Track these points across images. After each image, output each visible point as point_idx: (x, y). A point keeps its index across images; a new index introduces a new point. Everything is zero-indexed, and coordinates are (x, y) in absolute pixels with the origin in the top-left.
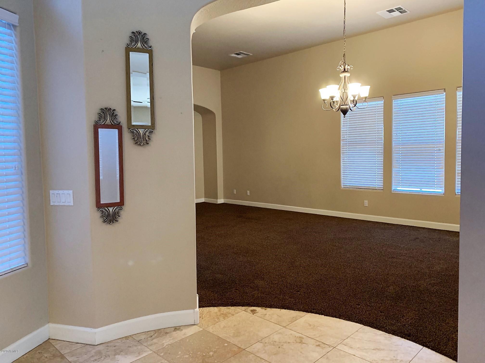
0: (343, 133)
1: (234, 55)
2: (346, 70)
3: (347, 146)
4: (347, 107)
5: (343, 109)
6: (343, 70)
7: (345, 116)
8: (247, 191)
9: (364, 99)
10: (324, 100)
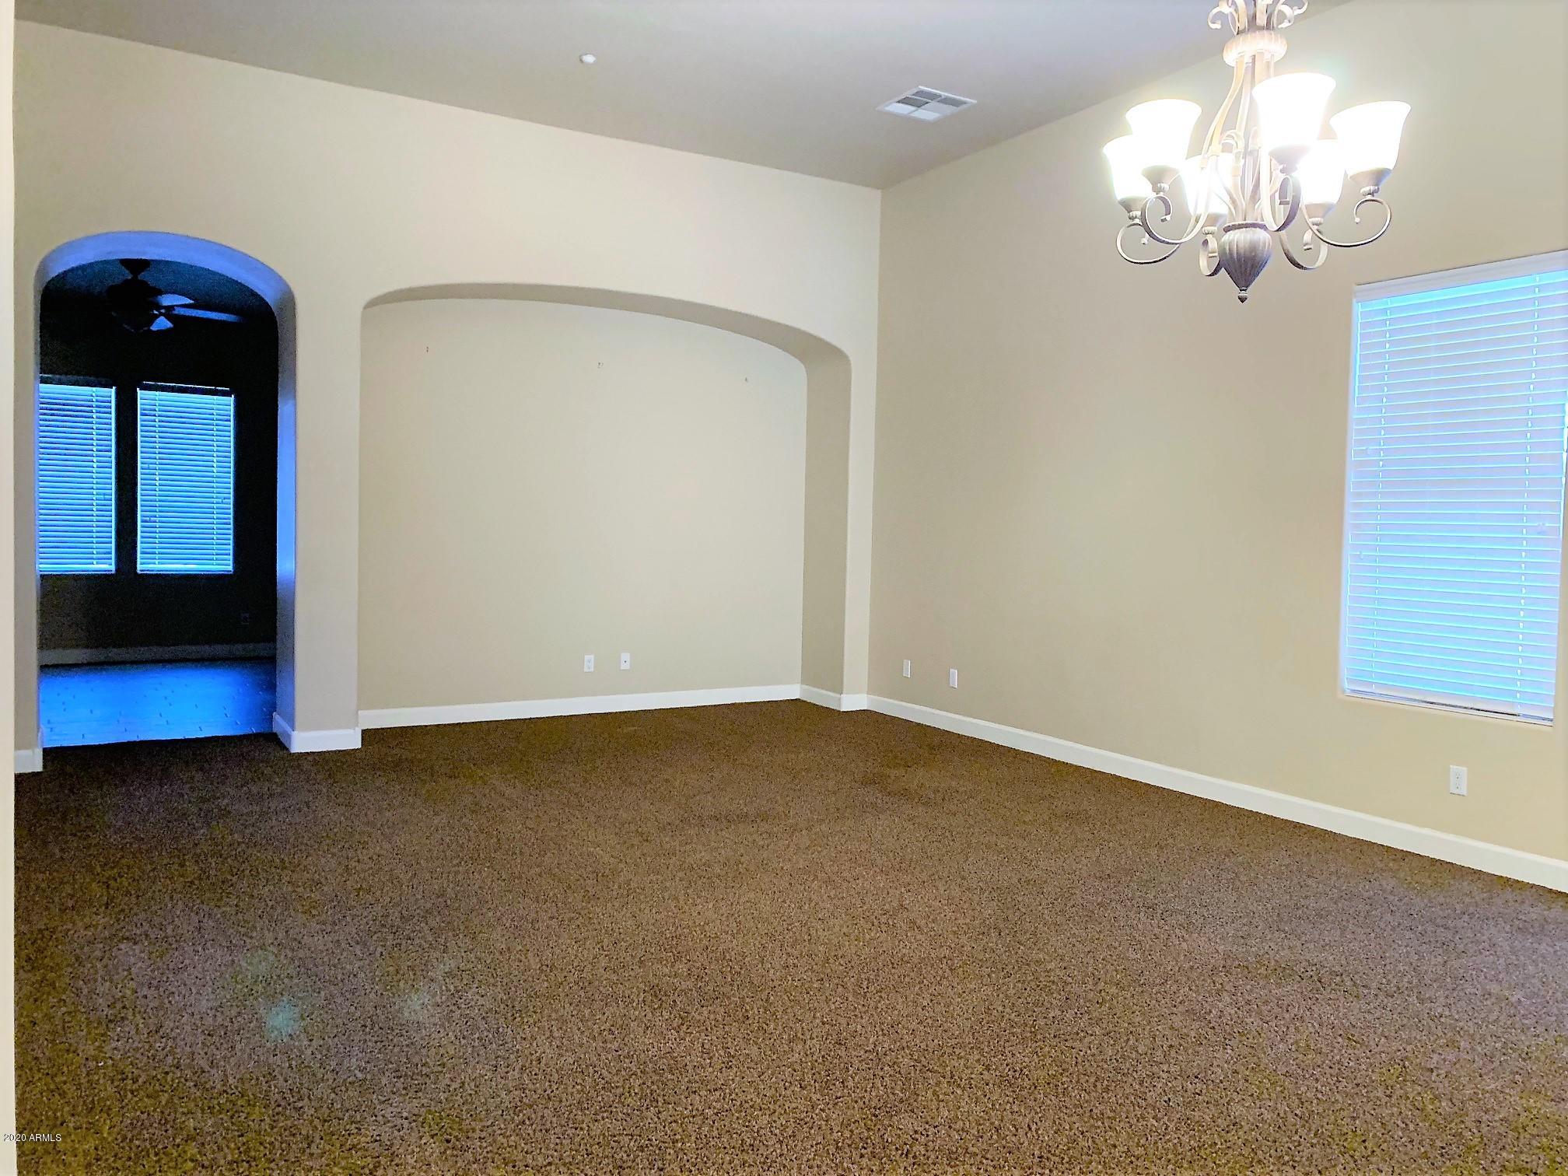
0: (1360, 432)
1: (901, 105)
2: (1261, 20)
3: (1375, 495)
4: (1256, 237)
5: (1231, 254)
6: (1243, 23)
7: (1243, 294)
8: (951, 670)
9: (1367, 189)
10: (1127, 205)
